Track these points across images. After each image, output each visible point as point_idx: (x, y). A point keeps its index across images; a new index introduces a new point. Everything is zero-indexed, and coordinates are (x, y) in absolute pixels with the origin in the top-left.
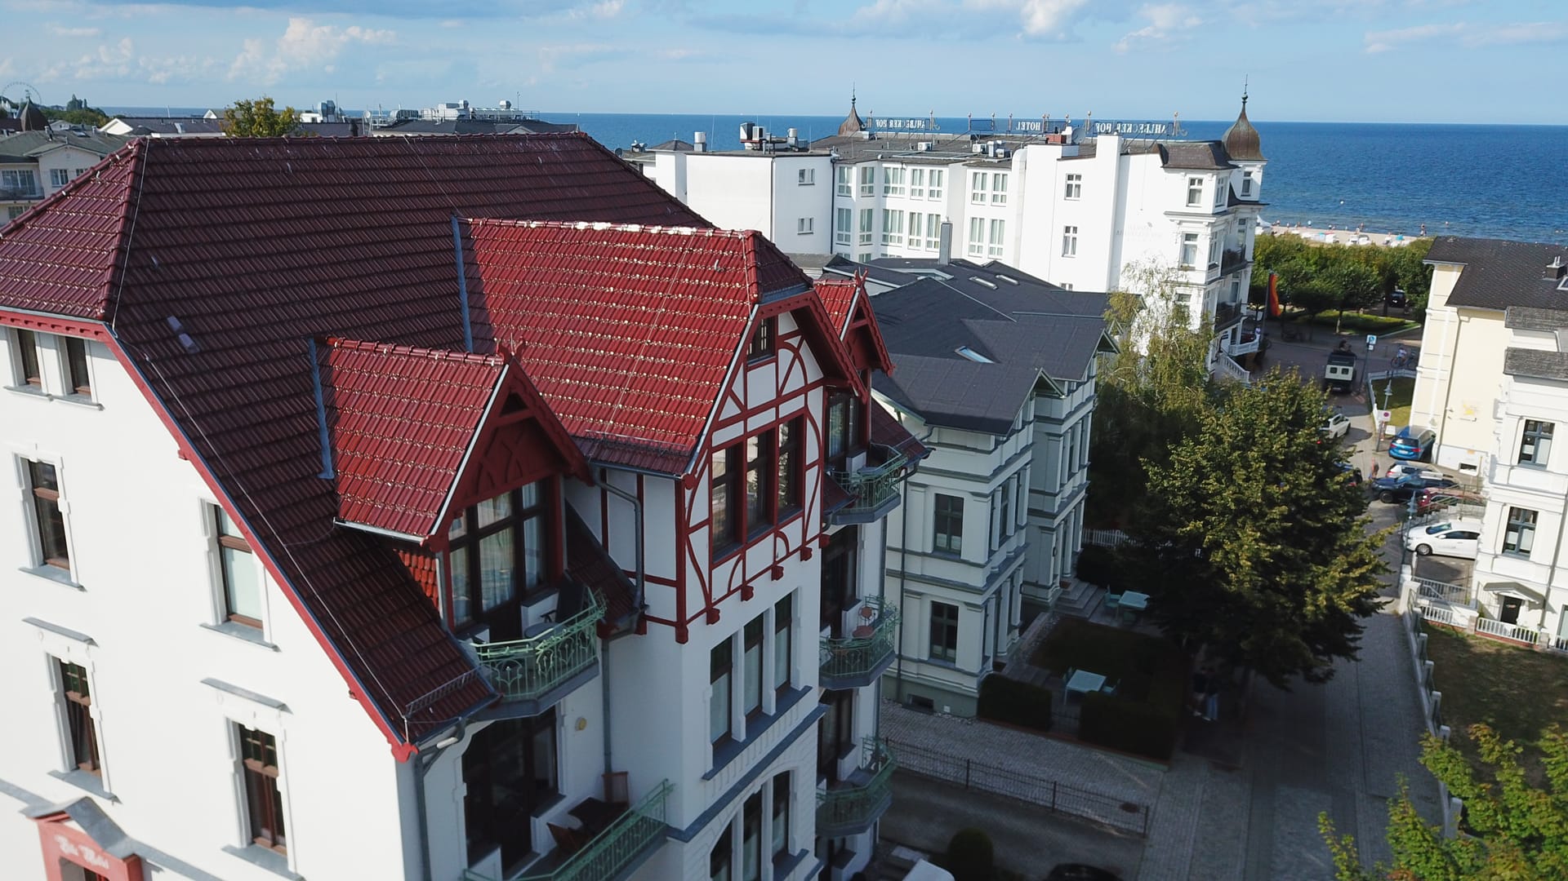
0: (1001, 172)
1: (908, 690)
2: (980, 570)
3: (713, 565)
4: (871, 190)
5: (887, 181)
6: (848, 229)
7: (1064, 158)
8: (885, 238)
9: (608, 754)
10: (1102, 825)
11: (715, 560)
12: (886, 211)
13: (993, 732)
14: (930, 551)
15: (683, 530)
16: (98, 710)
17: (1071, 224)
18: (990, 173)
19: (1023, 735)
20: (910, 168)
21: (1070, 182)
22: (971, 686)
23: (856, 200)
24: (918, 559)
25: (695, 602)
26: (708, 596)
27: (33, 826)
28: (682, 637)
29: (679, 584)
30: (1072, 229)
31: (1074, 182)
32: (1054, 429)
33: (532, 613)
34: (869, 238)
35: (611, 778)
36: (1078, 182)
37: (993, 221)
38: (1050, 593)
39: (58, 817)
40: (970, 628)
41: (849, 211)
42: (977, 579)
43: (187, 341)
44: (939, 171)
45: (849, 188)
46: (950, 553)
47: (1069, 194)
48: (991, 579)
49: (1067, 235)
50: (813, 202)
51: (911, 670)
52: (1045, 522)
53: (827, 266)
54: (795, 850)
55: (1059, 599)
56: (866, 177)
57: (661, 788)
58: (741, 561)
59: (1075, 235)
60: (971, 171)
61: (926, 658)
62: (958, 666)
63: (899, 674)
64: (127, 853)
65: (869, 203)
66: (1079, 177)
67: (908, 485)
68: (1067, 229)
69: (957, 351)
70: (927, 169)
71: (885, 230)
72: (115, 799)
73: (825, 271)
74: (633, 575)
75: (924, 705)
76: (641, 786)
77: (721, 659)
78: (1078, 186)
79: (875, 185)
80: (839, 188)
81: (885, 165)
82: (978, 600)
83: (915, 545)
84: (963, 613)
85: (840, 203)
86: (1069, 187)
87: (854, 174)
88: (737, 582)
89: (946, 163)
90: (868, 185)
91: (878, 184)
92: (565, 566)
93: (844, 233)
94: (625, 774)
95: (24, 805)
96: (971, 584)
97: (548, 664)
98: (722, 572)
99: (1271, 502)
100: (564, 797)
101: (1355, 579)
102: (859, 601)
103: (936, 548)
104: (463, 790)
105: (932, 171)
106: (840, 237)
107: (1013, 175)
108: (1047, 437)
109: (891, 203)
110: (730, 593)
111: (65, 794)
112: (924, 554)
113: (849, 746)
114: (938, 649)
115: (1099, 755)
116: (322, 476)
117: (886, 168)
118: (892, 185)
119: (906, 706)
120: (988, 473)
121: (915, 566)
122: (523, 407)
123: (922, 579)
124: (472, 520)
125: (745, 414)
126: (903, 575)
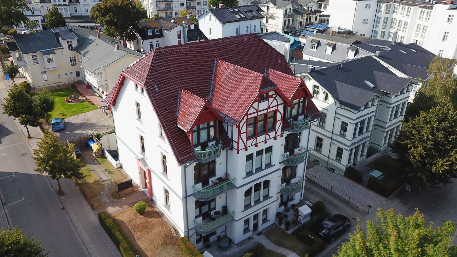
0: (430, 10)
1: (329, 166)
2: (349, 141)
3: (246, 141)
4: (389, 11)
5: (394, 9)
6: (379, 23)
7: (449, 9)
8: (391, 27)
9: (227, 170)
10: (359, 208)
11: (248, 138)
12: (393, 18)
13: (347, 180)
15: (239, 134)
16: (144, 144)
17: (447, 31)
18: (426, 10)
19: (354, 183)
20: (402, 6)
21: (449, 17)
22: (344, 168)
23: (383, 15)
24: (336, 136)
25: (242, 146)
26: (245, 146)
27: (137, 160)
28: (238, 153)
29: (238, 143)
30: (447, 33)
31: (451, 18)
32: (389, 106)
33: (210, 144)
34: (386, 26)
35: (227, 174)
36: (452, 18)
37: (424, 26)
38: (382, 148)
39: (139, 160)
40: (345, 155)
41: (380, 18)
42: (349, 144)
43: (157, 89)
44: (411, 8)
45: (381, 11)
46: (343, 136)
47: (448, 21)
48: (352, 144)
49: (445, 34)
50: (369, 15)
51: (331, 161)
52: (383, 130)
53: (352, 44)
54: (270, 196)
55: (386, 150)
56: (388, 8)
57: (234, 178)
58: (255, 140)
59: (447, 35)
60: (420, 9)
61: (334, 159)
62: (341, 163)
63: (328, 162)
64: (148, 169)
65: (387, 16)
66: (453, 16)
67: (335, 118)
68: (445, 33)
69: (364, 81)
70: (407, 7)
71: (391, 24)
72: (147, 159)
73: (351, 45)
74: (231, 139)
75: (332, 170)
76: (231, 176)
77: (249, 158)
78: (452, 19)
79: (390, 10)
80: (378, 10)
81: (395, 4)
82: (348, 149)
83: (335, 132)
84: (344, 150)
85: (378, 15)
86: (449, 19)
87: (384, 6)
88: (254, 143)
89: (413, 5)
90: (388, 10)
91: (391, 10)
92: (218, 136)
93: (378, 24)
94: (229, 174)
95: (135, 156)
96: (347, 144)
97: (208, 154)
98: (249, 143)
100: (216, 176)
101: (446, 165)
102: (300, 147)
103: (340, 134)
104: (194, 172)
105: (408, 8)
106: (376, 25)
107: (433, 11)
108: (387, 108)
109: (395, 16)
110: (252, 145)
111: (141, 157)
112: (337, 135)
113: (295, 177)
114: (338, 158)
115: (371, 192)
116: (176, 116)
117: (395, 5)
118: (396, 10)
119: (328, 169)
120: (354, 119)
121: (335, 137)
122: (209, 109)
123: (336, 140)
124: (198, 127)
125: (258, 111)
126: (331, 139)
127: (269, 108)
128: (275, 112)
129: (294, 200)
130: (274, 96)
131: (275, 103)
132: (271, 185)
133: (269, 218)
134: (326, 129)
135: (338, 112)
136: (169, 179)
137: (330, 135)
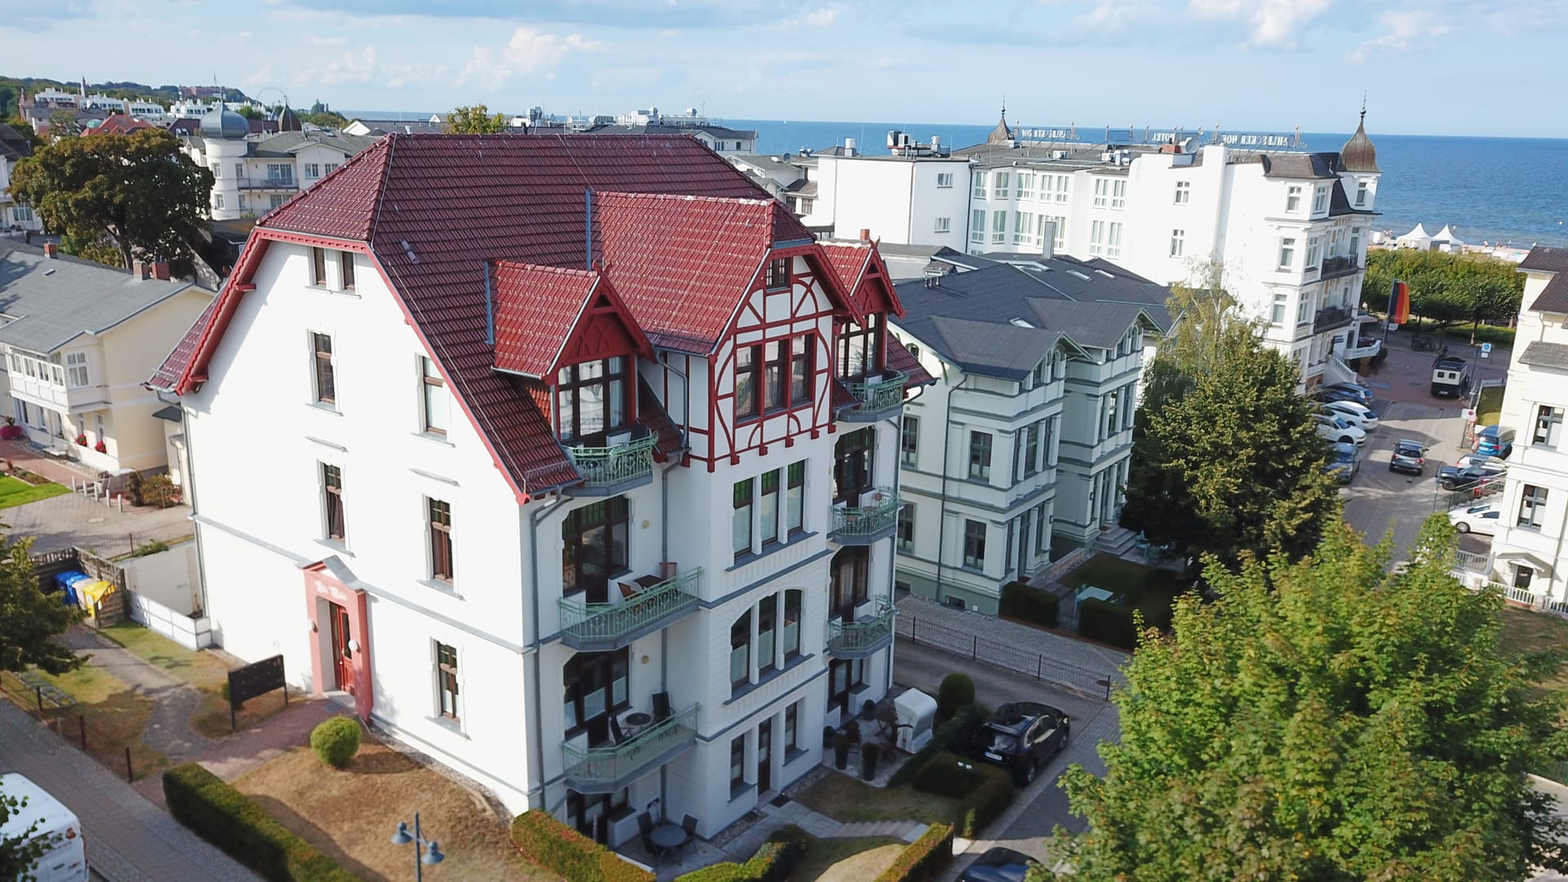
0: (1121, 179)
1: (945, 593)
2: (1004, 493)
3: (735, 427)
4: (1005, 193)
5: (1020, 185)
6: (982, 229)
7: (1175, 166)
8: (1016, 238)
9: (665, 550)
10: (1075, 691)
11: (739, 421)
12: (1018, 214)
13: (1010, 626)
14: (965, 477)
15: (713, 397)
16: (345, 495)
17: (1179, 228)
18: (1111, 179)
19: (1034, 630)
20: (1040, 174)
21: (1179, 189)
22: (994, 589)
23: (990, 203)
24: (956, 484)
25: (721, 448)
26: (732, 446)
27: (302, 573)
28: (711, 469)
29: (710, 433)
30: (1179, 233)
31: (1183, 189)
32: (1092, 390)
33: (614, 441)
34: (1002, 237)
35: (666, 566)
36: (1186, 189)
37: (1112, 224)
38: (1087, 532)
39: (318, 566)
40: (995, 541)
41: (983, 212)
42: (1002, 501)
43: (412, 255)
44: (1066, 178)
45: (984, 192)
46: (981, 480)
47: (1178, 200)
48: (1014, 504)
49: (1175, 237)
50: (952, 203)
51: (948, 575)
52: (1083, 470)
53: (936, 255)
54: (805, 652)
55: (1098, 539)
56: (1001, 181)
57: (696, 571)
58: (759, 429)
59: (1182, 238)
60: (1095, 177)
61: (960, 566)
62: (985, 572)
63: (939, 579)
64: (359, 588)
65: (1002, 205)
66: (1187, 184)
67: (950, 424)
68: (1175, 233)
69: (1011, 321)
70: (1055, 175)
71: (1017, 230)
72: (352, 555)
73: (933, 260)
74: (681, 427)
75: (959, 605)
76: (685, 567)
77: (743, 494)
78: (1186, 193)
79: (1009, 189)
80: (975, 191)
81: (1019, 171)
82: (1002, 518)
83: (953, 473)
84: (990, 528)
85: (977, 204)
86: (1179, 193)
87: (989, 179)
88: (756, 441)
89: (1073, 170)
90: (1001, 189)
91: (1012, 188)
92: (637, 416)
93: (979, 232)
94: (675, 564)
95: (296, 562)
96: (996, 505)
97: (617, 467)
98: (743, 435)
99: (1239, 444)
100: (631, 571)
101: (1301, 509)
102: (875, 488)
103: (970, 475)
104: (562, 545)
105: (1060, 178)
106: (975, 235)
107: (1130, 180)
108: (1087, 398)
109: (1023, 206)
110: (750, 448)
111: (323, 553)
112: (960, 480)
113: (865, 600)
114: (971, 559)
115: (1091, 648)
116: (486, 342)
117: (1020, 174)
118: (1024, 190)
119: (944, 605)
120: (1011, 415)
121: (953, 490)
122: (610, 304)
123: (958, 500)
124: (575, 372)
125: (764, 325)
126: (943, 497)
127: (794, 319)
128: (811, 338)
129: (868, 687)
130: (808, 280)
131: (808, 308)
132: (807, 612)
133: (802, 745)
134: (920, 468)
135: (956, 403)
136: (461, 594)
137: (936, 486)
